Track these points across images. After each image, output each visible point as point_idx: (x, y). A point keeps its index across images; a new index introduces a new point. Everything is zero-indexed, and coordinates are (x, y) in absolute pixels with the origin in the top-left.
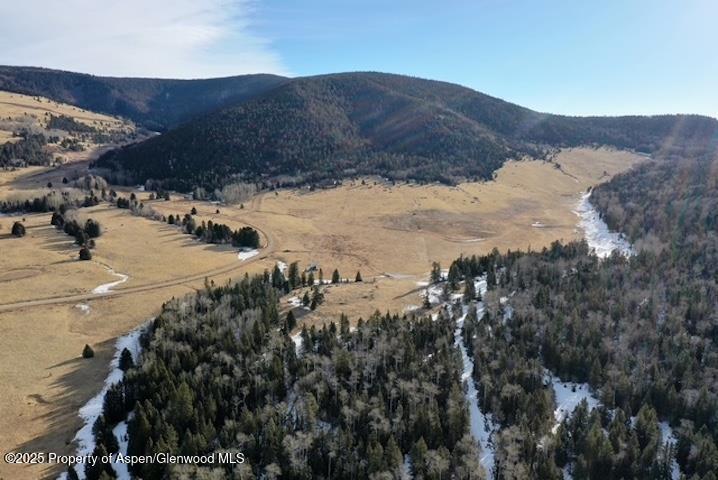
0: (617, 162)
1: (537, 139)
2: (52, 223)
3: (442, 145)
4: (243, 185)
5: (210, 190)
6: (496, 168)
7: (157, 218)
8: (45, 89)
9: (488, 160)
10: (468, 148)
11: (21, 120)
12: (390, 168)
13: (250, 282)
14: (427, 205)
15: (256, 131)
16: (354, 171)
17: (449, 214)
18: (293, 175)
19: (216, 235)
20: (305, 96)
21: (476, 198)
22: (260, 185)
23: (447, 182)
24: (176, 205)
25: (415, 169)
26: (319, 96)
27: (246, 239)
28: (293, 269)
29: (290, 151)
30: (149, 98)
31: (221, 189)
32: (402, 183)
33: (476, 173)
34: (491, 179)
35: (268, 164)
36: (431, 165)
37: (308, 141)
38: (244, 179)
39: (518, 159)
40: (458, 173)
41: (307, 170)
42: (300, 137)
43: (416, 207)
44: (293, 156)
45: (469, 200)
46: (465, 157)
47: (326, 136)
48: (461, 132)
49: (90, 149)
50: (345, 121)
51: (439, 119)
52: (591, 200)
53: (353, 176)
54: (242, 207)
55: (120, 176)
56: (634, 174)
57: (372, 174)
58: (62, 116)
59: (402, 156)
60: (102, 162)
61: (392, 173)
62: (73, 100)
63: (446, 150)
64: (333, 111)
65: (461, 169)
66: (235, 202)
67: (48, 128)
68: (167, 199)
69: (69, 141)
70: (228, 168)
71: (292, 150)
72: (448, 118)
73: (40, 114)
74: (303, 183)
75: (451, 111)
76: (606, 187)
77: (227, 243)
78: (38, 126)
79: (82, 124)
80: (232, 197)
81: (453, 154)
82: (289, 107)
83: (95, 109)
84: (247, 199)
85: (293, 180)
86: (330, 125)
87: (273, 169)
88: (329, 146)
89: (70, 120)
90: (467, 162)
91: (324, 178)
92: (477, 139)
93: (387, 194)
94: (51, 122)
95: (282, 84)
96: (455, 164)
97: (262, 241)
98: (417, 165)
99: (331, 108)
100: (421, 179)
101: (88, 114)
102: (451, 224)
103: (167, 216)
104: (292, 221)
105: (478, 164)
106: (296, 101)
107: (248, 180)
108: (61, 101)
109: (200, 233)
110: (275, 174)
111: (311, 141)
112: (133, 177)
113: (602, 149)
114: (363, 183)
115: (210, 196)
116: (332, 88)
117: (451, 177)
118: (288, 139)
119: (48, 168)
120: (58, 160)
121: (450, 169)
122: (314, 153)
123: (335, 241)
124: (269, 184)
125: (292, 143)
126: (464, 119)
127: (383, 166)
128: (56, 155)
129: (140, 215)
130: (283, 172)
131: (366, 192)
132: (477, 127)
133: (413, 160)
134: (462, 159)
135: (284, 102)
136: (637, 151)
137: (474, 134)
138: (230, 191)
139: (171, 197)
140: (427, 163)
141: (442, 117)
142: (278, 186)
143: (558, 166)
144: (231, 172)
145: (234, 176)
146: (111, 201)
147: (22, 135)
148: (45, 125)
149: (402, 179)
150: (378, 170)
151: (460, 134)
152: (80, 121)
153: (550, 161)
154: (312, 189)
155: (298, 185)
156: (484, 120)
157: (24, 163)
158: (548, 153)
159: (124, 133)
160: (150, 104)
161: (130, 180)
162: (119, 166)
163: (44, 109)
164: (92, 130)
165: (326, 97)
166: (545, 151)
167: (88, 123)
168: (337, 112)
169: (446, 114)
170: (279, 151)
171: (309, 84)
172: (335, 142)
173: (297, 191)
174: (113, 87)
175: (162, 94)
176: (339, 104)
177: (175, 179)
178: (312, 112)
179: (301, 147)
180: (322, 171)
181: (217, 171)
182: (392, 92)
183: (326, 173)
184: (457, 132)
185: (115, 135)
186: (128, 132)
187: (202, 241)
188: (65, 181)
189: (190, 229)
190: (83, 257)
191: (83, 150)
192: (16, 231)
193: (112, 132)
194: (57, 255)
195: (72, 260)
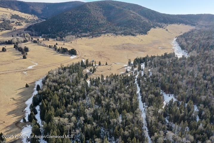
0: (185, 29)
1: (161, 22)
2: (14, 48)
3: (132, 24)
4: (71, 36)
5: (61, 37)
6: (148, 31)
7: (46, 46)
8: (10, 6)
9: (146, 28)
10: (140, 24)
11: (3, 16)
12: (116, 31)
13: (74, 65)
14: (127, 42)
15: (75, 19)
16: (105, 32)
17: (134, 44)
18: (86, 33)
19: (64, 51)
20: (90, 8)
21: (142, 40)
22: (77, 36)
23: (133, 35)
24: (51, 42)
25: (123, 31)
26: (94, 8)
27: (73, 52)
28: (87, 61)
29: (85, 26)
30: (41, 9)
31: (65, 37)
32: (120, 35)
33: (142, 32)
34: (147, 34)
35: (79, 29)
36: (128, 30)
37: (91, 22)
38: (71, 34)
39: (155, 28)
40: (137, 32)
41: (91, 31)
42: (88, 21)
43: (124, 43)
44: (86, 27)
45: (140, 40)
46: (139, 27)
47: (96, 21)
48: (138, 19)
49: (24, 25)
50: (102, 16)
51: (131, 15)
52: (177, 40)
53: (105, 33)
54: (71, 43)
55: (34, 33)
56: (190, 32)
57: (110, 32)
58: (15, 15)
59: (120, 27)
60: (28, 29)
61: (117, 32)
62: (18, 9)
63: (133, 25)
64: (98, 13)
65: (137, 31)
66: (69, 41)
67: (11, 18)
68: (48, 40)
69: (18, 22)
73: (8, 14)
74: (90, 36)
75: (135, 13)
76: (181, 36)
77: (67, 54)
78: (8, 18)
80: (68, 39)
81: (135, 26)
82: (85, 11)
83: (25, 12)
84: (73, 40)
85: (87, 34)
86: (98, 17)
87: (80, 31)
88: (97, 24)
89: (18, 16)
90: (139, 29)
91: (96, 34)
92: (143, 22)
93: (115, 39)
94: (12, 16)
95: (83, 4)
96: (136, 29)
97: (77, 53)
98: (124, 30)
99: (98, 11)
100: (125, 34)
101: (23, 14)
102: (134, 48)
103: (49, 45)
104: (86, 47)
105: (143, 29)
106: (87, 10)
107: (73, 34)
108: (15, 10)
109: (59, 50)
110: (81, 32)
111: (92, 22)
112: (38, 33)
113: (181, 25)
114: (108, 35)
115: (61, 39)
116: (98, 6)
117: (134, 34)
119: (12, 31)
120: (15, 28)
121: (134, 31)
122: (93, 26)
123: (99, 53)
124: (79, 35)
125: (86, 23)
126: (139, 15)
127: (114, 30)
128: (14, 27)
129: (40, 45)
130: (84, 32)
131: (109, 38)
132: (142, 18)
133: (123, 28)
135: (83, 10)
136: (191, 25)
137: (142, 20)
138: (67, 38)
139: (50, 40)
140: (127, 29)
141: (132, 15)
142: (82, 36)
143: (167, 30)
144: (68, 32)
145: (69, 33)
146: (32, 41)
147: (3, 21)
148: (10, 18)
150: (112, 31)
151: (137, 20)
152: (21, 16)
153: (165, 28)
154: (92, 37)
155: (88, 36)
156: (145, 16)
157: (4, 29)
158: (164, 26)
159: (34, 20)
160: (42, 11)
161: (37, 34)
162: (34, 30)
163: (9, 12)
164: (25, 19)
165: (96, 8)
166: (163, 25)
167: (23, 17)
168: (100, 13)
169: (133, 14)
170: (82, 25)
171: (91, 4)
172: (99, 23)
173: (88, 38)
174: (30, 5)
175: (46, 8)
176: (100, 11)
177: (51, 34)
178: (92, 13)
179: (89, 24)
180: (95, 32)
181: (63, 32)
182: (117, 7)
183: (97, 32)
184: (136, 20)
187: (59, 53)
188: (17, 35)
189: (56, 49)
190: (24, 58)
192: (4, 50)
194: (16, 57)
195: (21, 59)
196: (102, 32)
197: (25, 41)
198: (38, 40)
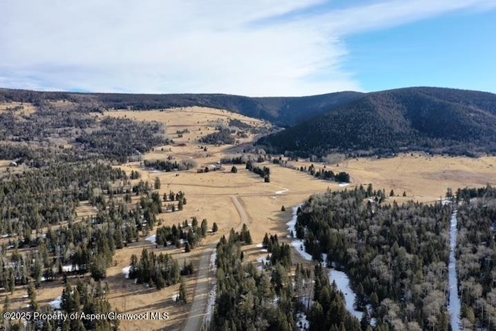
2: (247, 168)
3: (471, 133)
4: (338, 155)
5: (319, 157)
7: (294, 169)
8: (224, 105)
10: (491, 135)
11: (218, 122)
12: (431, 147)
13: (348, 192)
14: (452, 168)
16: (406, 148)
17: (469, 173)
18: (367, 150)
19: (327, 176)
21: (491, 165)
22: (348, 155)
23: (471, 156)
24: (301, 163)
25: (448, 148)
26: (385, 104)
27: (343, 178)
28: (370, 188)
29: (365, 136)
30: (277, 109)
31: (325, 156)
32: (439, 156)
35: (352, 143)
36: (461, 145)
37: (377, 131)
38: (338, 152)
40: (481, 151)
42: (372, 128)
43: (446, 168)
44: (367, 139)
45: (485, 166)
46: (488, 140)
47: (389, 128)
48: (487, 124)
49: (250, 138)
50: (401, 119)
51: (470, 116)
53: (405, 151)
54: (338, 166)
55: (271, 149)
57: (418, 150)
58: (235, 119)
59: (440, 140)
60: (260, 142)
61: (432, 150)
62: (237, 111)
63: (474, 137)
64: (394, 112)
65: (483, 148)
66: (333, 163)
67: (230, 126)
69: (240, 132)
71: (367, 135)
72: (478, 115)
74: (374, 155)
75: (481, 111)
77: (332, 180)
78: (225, 125)
79: (245, 124)
80: (332, 160)
81: (479, 138)
82: (365, 111)
83: (250, 115)
84: (340, 162)
85: (367, 153)
86: (392, 121)
87: (355, 146)
88: (390, 134)
89: (239, 121)
90: (489, 144)
91: (387, 152)
93: (428, 161)
94: (230, 123)
95: (360, 97)
96: (479, 145)
97: (351, 180)
98: (450, 145)
99: (392, 110)
100: (452, 153)
101: (247, 118)
102: (468, 178)
103: (300, 167)
104: (367, 173)
106: (370, 107)
107: (341, 152)
109: (318, 175)
110: (356, 149)
111: (379, 130)
114: (412, 155)
115: (319, 160)
116: (394, 98)
117: (475, 153)
118: (364, 129)
119: (234, 145)
120: (238, 142)
121: (475, 148)
122: (380, 137)
123: (392, 182)
124: (353, 154)
125: (367, 131)
126: (491, 115)
127: (426, 145)
128: (237, 139)
129: (285, 167)
130: (362, 149)
131: (414, 160)
133: (448, 142)
134: (485, 142)
135: (363, 108)
138: (330, 157)
139: (299, 160)
140: (458, 144)
141: (472, 115)
142: (358, 156)
144: (330, 148)
145: (332, 150)
146: (269, 160)
147: (219, 129)
148: (228, 124)
149: (440, 154)
150: (422, 148)
152: (244, 122)
154: (379, 158)
155: (370, 155)
157: (223, 143)
159: (266, 128)
160: (279, 112)
161: (276, 151)
162: (270, 144)
163: (226, 116)
164: (250, 126)
165: (389, 104)
167: (248, 123)
168: (396, 113)
169: (476, 112)
170: (359, 136)
171: (379, 96)
172: (395, 131)
173: (370, 159)
174: (258, 103)
175: (286, 106)
176: (398, 109)
177: (300, 151)
178: (380, 113)
179: (372, 134)
180: (385, 148)
181: (322, 147)
182: (436, 100)
183: (388, 149)
184: (483, 125)
185: (262, 130)
186: (268, 128)
187: (319, 179)
188: (244, 152)
189: (312, 173)
190: (267, 180)
191: (247, 137)
192: (234, 170)
193: (260, 127)
194: (254, 180)
195: (262, 182)
196: (400, 148)
197: (260, 160)
198: (280, 158)
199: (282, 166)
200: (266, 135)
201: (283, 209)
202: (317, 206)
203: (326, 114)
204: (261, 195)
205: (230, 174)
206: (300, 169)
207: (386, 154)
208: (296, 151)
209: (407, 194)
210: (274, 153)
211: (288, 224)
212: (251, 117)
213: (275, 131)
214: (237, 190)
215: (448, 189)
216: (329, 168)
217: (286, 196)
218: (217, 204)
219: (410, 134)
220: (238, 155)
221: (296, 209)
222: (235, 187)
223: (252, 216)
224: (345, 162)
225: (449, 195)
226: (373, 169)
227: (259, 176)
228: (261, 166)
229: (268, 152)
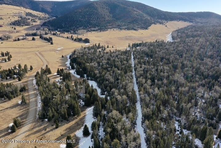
1: (162, 19)
2: (40, 38)
3: (135, 20)
4: (83, 30)
5: (75, 31)
6: (149, 26)
7: (64, 37)
8: (21, 4)
9: (147, 24)
10: (142, 21)
11: (19, 14)
12: (120, 26)
14: (129, 35)
15: (85, 16)
16: (111, 27)
17: (135, 37)
18: (95, 28)
19: (80, 40)
20: (97, 6)
21: (142, 34)
22: (87, 30)
23: (135, 30)
24: (66, 35)
25: (127, 27)
26: (101, 6)
27: (87, 41)
30: (50, 7)
31: (77, 31)
32: (124, 30)
33: (144, 27)
34: (147, 29)
35: (88, 25)
36: (131, 26)
37: (99, 19)
38: (83, 29)
40: (138, 27)
41: (99, 27)
42: (96, 18)
43: (127, 35)
44: (95, 23)
45: (140, 34)
46: (141, 23)
47: (103, 18)
48: (140, 16)
50: (108, 14)
51: (134, 13)
53: (111, 28)
54: (83, 35)
55: (51, 28)
57: (116, 28)
58: (29, 13)
59: (124, 23)
60: (44, 24)
61: (121, 27)
63: (136, 22)
64: (105, 10)
65: (139, 26)
66: (81, 34)
67: (26, 16)
68: (64, 34)
69: (33, 19)
70: (78, 26)
71: (95, 21)
72: (137, 12)
73: (23, 12)
74: (98, 30)
77: (82, 42)
78: (24, 15)
79: (34, 15)
81: (138, 22)
82: (93, 10)
84: (84, 33)
85: (95, 29)
86: (104, 15)
88: (104, 20)
89: (31, 13)
91: (103, 29)
92: (144, 19)
93: (120, 32)
94: (26, 14)
96: (138, 25)
97: (90, 42)
99: (104, 10)
100: (128, 29)
102: (135, 39)
104: (96, 38)
105: (144, 25)
106: (95, 8)
107: (84, 29)
108: (26, 8)
109: (75, 40)
110: (90, 27)
111: (100, 19)
112: (54, 28)
114: (113, 30)
115: (75, 33)
116: (105, 4)
117: (136, 29)
118: (93, 18)
119: (31, 26)
120: (32, 24)
121: (136, 27)
122: (100, 22)
123: (107, 42)
124: (89, 30)
125: (94, 19)
126: (141, 13)
127: (119, 26)
129: (59, 37)
130: (93, 27)
131: (114, 32)
132: (145, 15)
133: (126, 24)
134: (140, 24)
135: (92, 8)
137: (144, 17)
138: (80, 31)
140: (130, 25)
141: (135, 12)
142: (92, 31)
143: (166, 26)
145: (80, 28)
146: (51, 34)
147: (21, 18)
148: (25, 15)
149: (124, 29)
152: (34, 14)
153: (164, 25)
154: (100, 31)
155: (97, 30)
156: (148, 14)
157: (24, 25)
162: (50, 26)
163: (23, 10)
164: (37, 16)
165: (103, 7)
167: (36, 14)
168: (106, 11)
169: (136, 11)
170: (91, 21)
171: (98, 3)
172: (106, 19)
173: (96, 32)
174: (40, 4)
175: (54, 6)
176: (107, 9)
177: (65, 29)
178: (99, 11)
179: (97, 20)
180: (103, 27)
181: (75, 27)
182: (122, 5)
183: (104, 27)
184: (139, 17)
185: (44, 18)
186: (47, 17)
187: (76, 42)
188: (37, 29)
189: (73, 39)
190: (52, 44)
191: (37, 22)
192: (33, 39)
193: (43, 17)
194: (45, 44)
195: (49, 44)
196: (109, 27)
197: (46, 34)
198: (56, 33)
199: (57, 36)
200: (46, 21)
201: (63, 57)
202: (78, 54)
203: (76, 11)
204: (50, 51)
205: (31, 41)
206: (66, 37)
207: (103, 30)
208: (63, 29)
209: (113, 47)
210: (52, 30)
211: (66, 63)
212: (37, 11)
213: (51, 19)
214: (38, 49)
215: (129, 44)
216: (80, 37)
217: (63, 51)
218: (29, 56)
219: (112, 21)
220: (35, 31)
221: (68, 56)
222: (36, 48)
223: (48, 61)
224: (86, 33)
225: (129, 46)
226: (98, 37)
227: (47, 41)
228: (48, 36)
229: (49, 30)
